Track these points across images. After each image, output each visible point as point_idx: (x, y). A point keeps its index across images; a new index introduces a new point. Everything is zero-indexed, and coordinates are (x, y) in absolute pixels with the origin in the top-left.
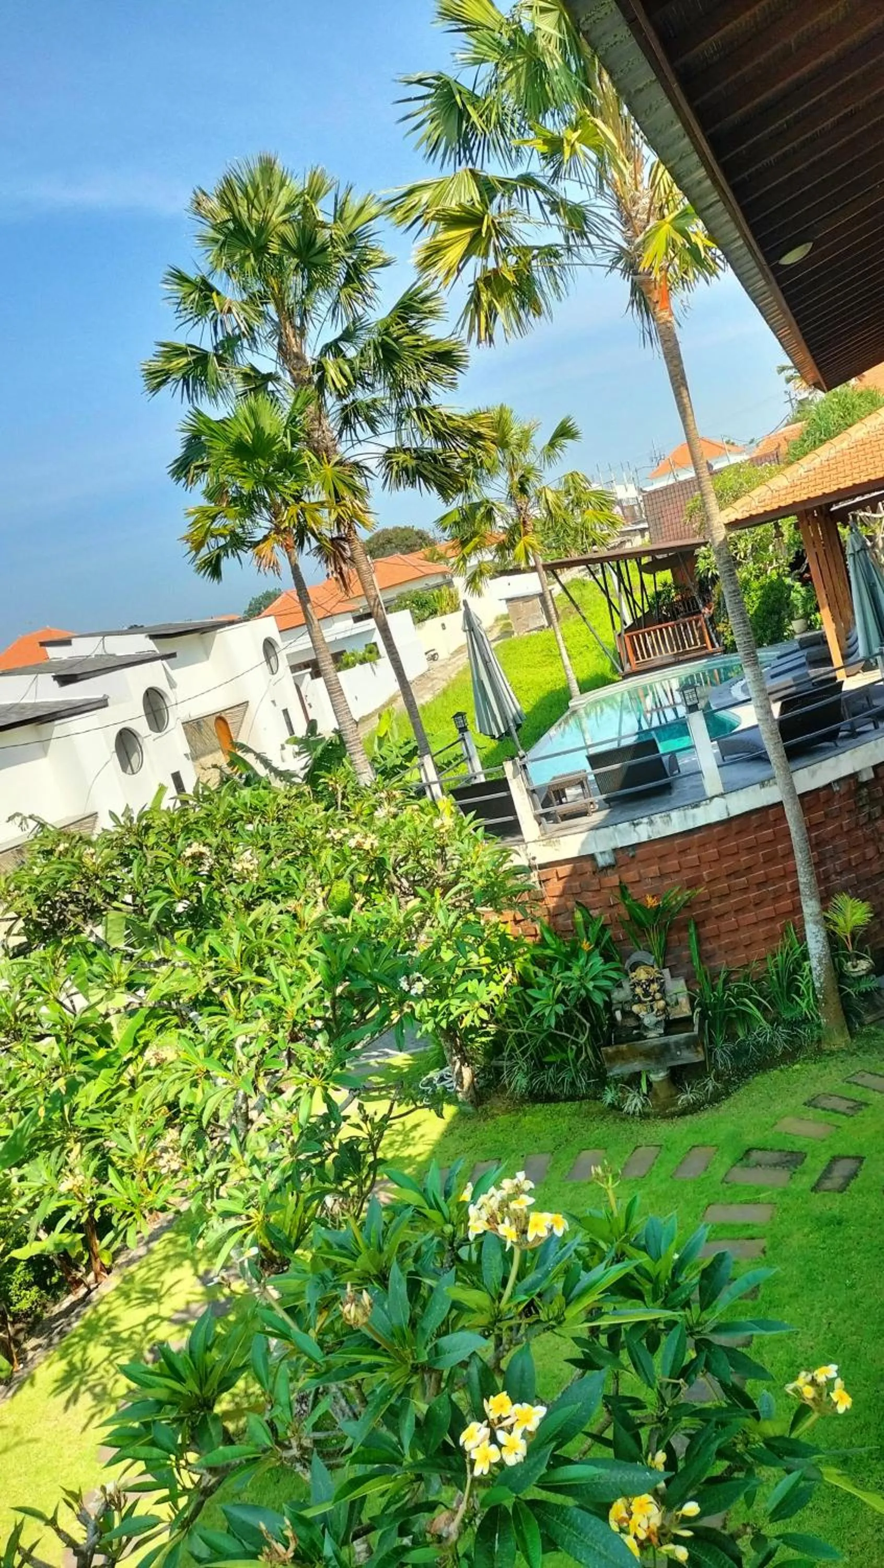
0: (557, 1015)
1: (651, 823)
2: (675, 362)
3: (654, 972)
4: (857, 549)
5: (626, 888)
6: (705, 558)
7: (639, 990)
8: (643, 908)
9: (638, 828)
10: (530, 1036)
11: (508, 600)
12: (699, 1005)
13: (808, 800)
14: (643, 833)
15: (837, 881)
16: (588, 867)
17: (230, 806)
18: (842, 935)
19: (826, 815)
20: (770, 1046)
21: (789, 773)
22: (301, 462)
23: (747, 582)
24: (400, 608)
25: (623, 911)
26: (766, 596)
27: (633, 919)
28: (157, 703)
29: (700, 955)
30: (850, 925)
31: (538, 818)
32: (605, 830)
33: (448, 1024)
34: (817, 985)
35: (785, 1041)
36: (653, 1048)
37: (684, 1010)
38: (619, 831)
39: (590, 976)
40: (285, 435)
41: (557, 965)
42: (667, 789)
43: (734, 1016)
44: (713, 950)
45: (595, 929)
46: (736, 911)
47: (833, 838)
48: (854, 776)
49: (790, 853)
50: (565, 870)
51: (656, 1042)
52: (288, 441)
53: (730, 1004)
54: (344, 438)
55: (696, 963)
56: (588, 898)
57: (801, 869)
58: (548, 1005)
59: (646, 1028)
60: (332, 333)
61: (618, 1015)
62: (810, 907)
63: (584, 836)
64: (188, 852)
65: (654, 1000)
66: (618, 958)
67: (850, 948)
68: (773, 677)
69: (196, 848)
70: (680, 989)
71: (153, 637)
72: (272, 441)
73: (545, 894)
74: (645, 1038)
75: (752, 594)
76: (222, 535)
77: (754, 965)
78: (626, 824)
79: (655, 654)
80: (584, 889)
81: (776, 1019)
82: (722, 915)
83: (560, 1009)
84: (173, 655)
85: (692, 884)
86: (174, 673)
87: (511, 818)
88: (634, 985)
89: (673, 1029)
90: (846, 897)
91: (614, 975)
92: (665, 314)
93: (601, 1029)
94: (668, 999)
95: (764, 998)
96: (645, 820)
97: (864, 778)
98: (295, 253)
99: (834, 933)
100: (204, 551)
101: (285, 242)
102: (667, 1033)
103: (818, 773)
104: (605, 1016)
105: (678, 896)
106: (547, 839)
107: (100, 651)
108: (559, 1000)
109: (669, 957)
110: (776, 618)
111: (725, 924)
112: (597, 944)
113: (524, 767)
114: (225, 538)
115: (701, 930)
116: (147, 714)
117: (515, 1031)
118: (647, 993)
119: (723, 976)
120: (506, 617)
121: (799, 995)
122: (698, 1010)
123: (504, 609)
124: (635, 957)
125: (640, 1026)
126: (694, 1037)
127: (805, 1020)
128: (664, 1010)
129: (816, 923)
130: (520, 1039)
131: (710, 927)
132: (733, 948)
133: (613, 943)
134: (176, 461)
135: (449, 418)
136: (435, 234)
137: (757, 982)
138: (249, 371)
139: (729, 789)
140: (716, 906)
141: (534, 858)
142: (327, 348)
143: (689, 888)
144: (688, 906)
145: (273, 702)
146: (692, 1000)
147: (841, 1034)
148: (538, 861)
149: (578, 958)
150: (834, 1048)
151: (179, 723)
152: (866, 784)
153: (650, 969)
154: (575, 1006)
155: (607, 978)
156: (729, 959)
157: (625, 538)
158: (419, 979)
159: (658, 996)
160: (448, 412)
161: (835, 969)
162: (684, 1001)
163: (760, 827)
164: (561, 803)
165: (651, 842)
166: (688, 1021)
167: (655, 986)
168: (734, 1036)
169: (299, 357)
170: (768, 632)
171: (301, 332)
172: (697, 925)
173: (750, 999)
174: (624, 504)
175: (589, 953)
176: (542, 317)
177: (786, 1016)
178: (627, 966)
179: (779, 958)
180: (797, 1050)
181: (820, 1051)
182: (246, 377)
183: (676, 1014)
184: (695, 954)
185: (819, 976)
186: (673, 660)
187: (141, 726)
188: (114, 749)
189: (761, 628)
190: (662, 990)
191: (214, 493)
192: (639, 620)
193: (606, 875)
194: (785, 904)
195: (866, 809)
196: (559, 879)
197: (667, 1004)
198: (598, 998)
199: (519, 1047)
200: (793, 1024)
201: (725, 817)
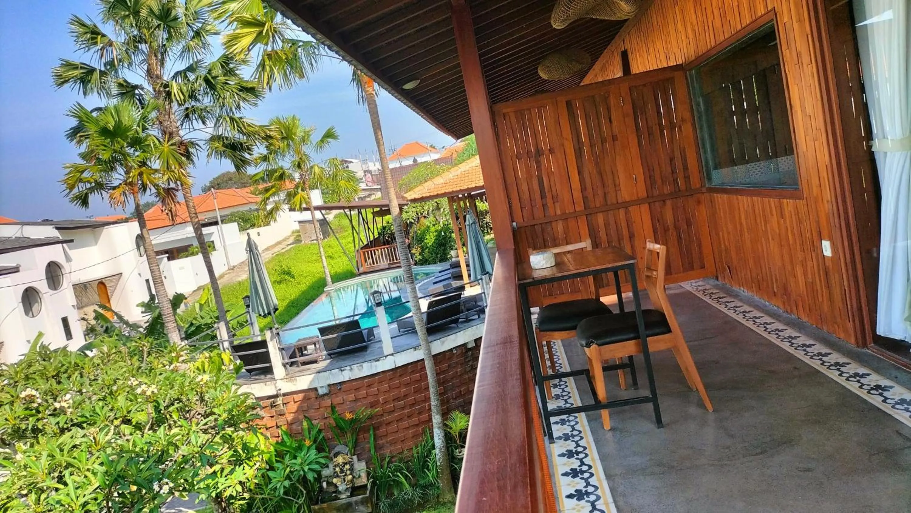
0: (285, 487)
1: (351, 369)
2: (375, 116)
3: (347, 458)
4: (471, 222)
5: (335, 407)
6: (406, 212)
7: (337, 469)
8: (344, 420)
9: (343, 373)
10: (271, 499)
11: (300, 222)
12: (373, 477)
13: (438, 358)
14: (346, 375)
15: (453, 403)
16: (312, 395)
17: (60, 362)
18: (454, 434)
19: (449, 366)
20: (411, 501)
21: (428, 343)
22: (147, 143)
23: (429, 227)
24: (231, 221)
25: (332, 422)
26: (439, 235)
27: (338, 426)
28: (55, 271)
29: (375, 447)
30: (459, 429)
31: (284, 365)
32: (325, 373)
33: (217, 494)
34: (438, 464)
35: (420, 497)
36: (342, 505)
37: (363, 480)
38: (332, 375)
39: (307, 462)
40: (138, 126)
41: (288, 456)
42: (364, 349)
43: (392, 483)
44: (383, 444)
45: (314, 432)
46: (397, 421)
47: (452, 378)
48: (465, 345)
49: (427, 388)
50: (300, 397)
51: (344, 501)
52: (140, 130)
53: (389, 476)
54: (184, 127)
55: (373, 451)
56: (312, 413)
57: (432, 397)
58: (279, 481)
59: (340, 493)
60: (182, 66)
61: (325, 484)
62: (436, 419)
63: (313, 376)
64: (23, 395)
65: (346, 475)
66: (327, 449)
67: (458, 441)
68: (434, 283)
69: (30, 391)
70: (362, 468)
71: (57, 228)
72: (128, 129)
73: (286, 411)
74: (339, 499)
75: (431, 234)
76: (89, 182)
77: (405, 452)
78: (337, 370)
79: (377, 263)
80: (309, 408)
81: (416, 484)
82: (389, 423)
83: (287, 483)
84: (72, 241)
85: (373, 405)
86: (71, 253)
87: (268, 365)
88: (335, 466)
89: (355, 493)
90: (457, 412)
91: (323, 461)
92: (370, 89)
93: (314, 493)
94: (354, 474)
95: (409, 473)
96: (348, 368)
97: (470, 346)
98: (159, 18)
99: (450, 433)
100: (75, 191)
101: (151, 11)
102: (352, 495)
103: (446, 343)
104: (317, 486)
105: (364, 412)
106: (289, 377)
107: (18, 235)
108: (288, 478)
109: (358, 448)
110: (443, 248)
111: (391, 428)
112: (315, 441)
113: (278, 334)
114: (91, 183)
115: (377, 432)
116: (47, 278)
117: (260, 496)
118: (342, 471)
119: (387, 460)
120: (298, 231)
121: (428, 470)
122: (371, 480)
123: (297, 227)
124: (337, 449)
125: (337, 492)
126: (367, 497)
127: (431, 485)
128: (352, 481)
129: (439, 428)
130: (264, 501)
131: (382, 430)
132: (393, 443)
133: (325, 440)
134: (71, 129)
135: (249, 125)
136: (236, 28)
137: (407, 462)
138: (122, 82)
139: (397, 351)
140: (387, 418)
141: (280, 390)
142: (177, 74)
143: (371, 407)
144: (370, 418)
145: (139, 274)
146: (368, 474)
147: (450, 491)
148: (282, 392)
149: (302, 450)
150: (446, 500)
151: (71, 285)
152: (470, 349)
153: (345, 456)
154: (298, 481)
155: (318, 463)
156: (392, 448)
157: (372, 192)
158: (167, 484)
159: (348, 472)
160: (249, 122)
161: (449, 454)
162: (364, 475)
163: (413, 372)
164: (303, 355)
165: (351, 381)
166: (365, 486)
167: (348, 467)
168: (392, 494)
169: (159, 77)
170: (439, 256)
171: (162, 63)
172: (374, 429)
173: (402, 474)
174: (373, 173)
175: (309, 448)
176: (304, 79)
177: (421, 482)
178: (332, 455)
179: (419, 448)
180: (425, 502)
181: (438, 503)
182: (120, 85)
183: (358, 483)
184: (373, 446)
185: (439, 459)
186: (387, 267)
187: (42, 286)
188: (20, 300)
189: (435, 253)
190: (352, 470)
191: (87, 155)
192: (371, 242)
193: (323, 399)
194: (424, 416)
195: (470, 363)
196: (295, 402)
197: (354, 477)
198: (311, 476)
199: (263, 506)
200: (424, 487)
201: (393, 367)
